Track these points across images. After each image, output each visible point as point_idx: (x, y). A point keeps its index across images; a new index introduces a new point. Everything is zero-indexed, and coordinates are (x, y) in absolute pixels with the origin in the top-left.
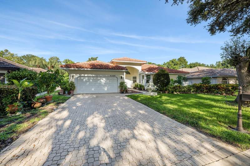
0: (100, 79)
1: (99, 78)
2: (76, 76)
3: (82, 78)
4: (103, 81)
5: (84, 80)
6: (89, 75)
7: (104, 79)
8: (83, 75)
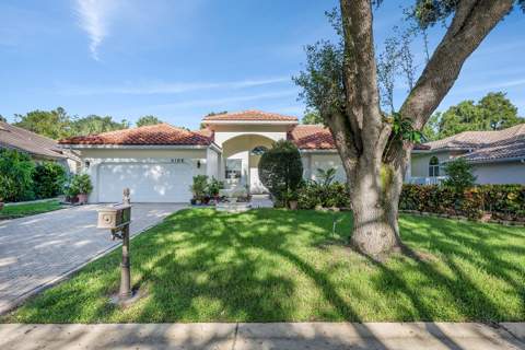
0: (149, 169)
1: (146, 166)
2: (95, 162)
3: (110, 166)
4: (156, 172)
5: (115, 170)
6: (123, 160)
7: (158, 168)
8: (109, 160)
